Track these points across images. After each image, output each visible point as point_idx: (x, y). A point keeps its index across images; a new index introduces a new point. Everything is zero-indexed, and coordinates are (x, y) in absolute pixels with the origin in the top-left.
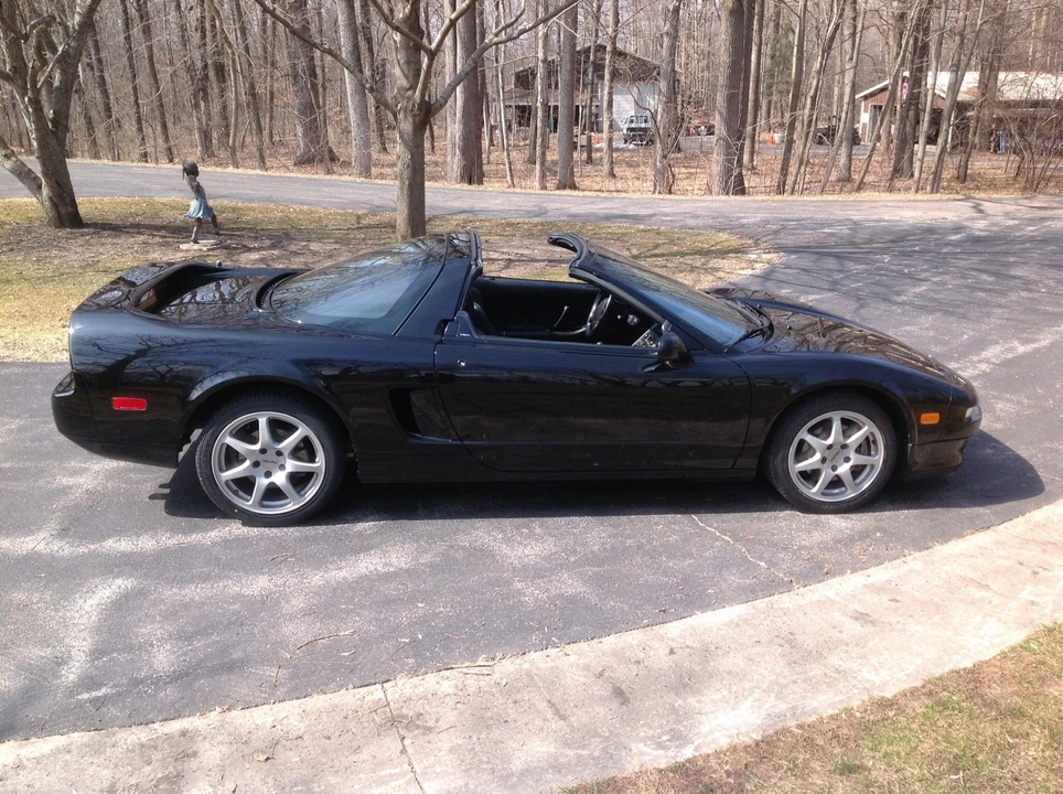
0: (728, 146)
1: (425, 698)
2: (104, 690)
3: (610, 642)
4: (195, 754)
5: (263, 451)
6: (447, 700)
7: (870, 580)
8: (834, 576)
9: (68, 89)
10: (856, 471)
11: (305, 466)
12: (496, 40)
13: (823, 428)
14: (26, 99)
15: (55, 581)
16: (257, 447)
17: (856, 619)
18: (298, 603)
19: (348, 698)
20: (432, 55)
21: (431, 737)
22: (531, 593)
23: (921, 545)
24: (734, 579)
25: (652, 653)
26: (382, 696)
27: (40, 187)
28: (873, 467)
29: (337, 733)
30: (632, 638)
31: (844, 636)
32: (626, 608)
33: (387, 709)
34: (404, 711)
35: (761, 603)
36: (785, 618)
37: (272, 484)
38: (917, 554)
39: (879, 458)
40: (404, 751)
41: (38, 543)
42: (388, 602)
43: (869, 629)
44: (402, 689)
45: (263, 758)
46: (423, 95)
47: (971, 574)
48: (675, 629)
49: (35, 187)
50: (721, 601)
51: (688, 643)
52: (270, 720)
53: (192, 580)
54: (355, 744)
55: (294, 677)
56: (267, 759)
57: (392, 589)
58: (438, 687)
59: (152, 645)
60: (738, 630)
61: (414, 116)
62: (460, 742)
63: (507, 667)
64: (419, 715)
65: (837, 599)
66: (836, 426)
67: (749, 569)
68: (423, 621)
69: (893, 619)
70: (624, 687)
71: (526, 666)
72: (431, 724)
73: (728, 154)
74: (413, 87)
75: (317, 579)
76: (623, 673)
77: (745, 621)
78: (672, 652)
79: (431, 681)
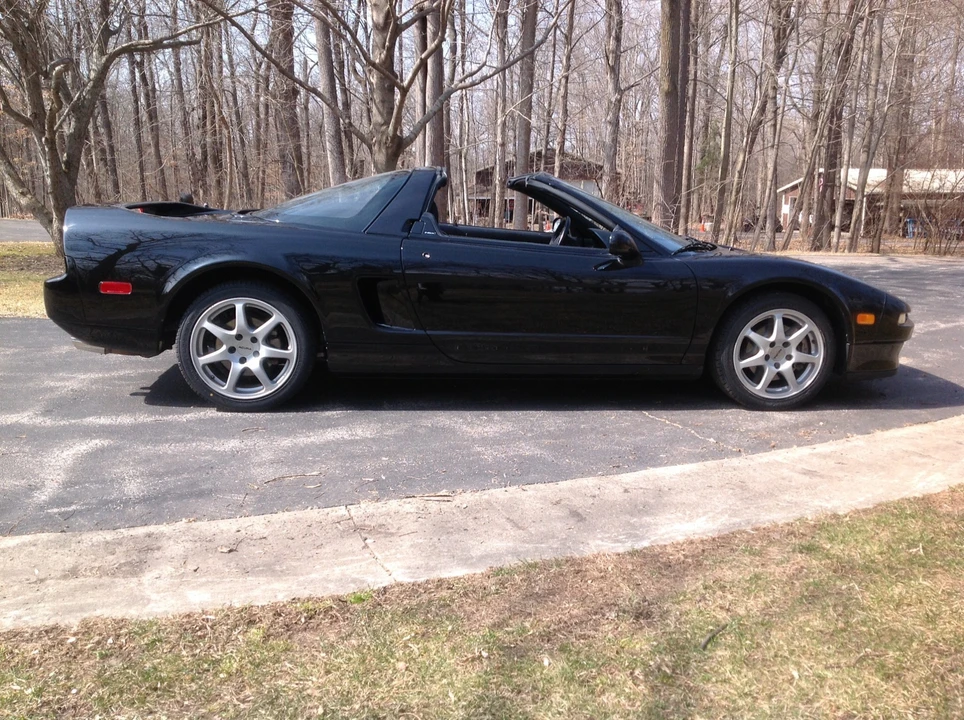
0: (665, 210)
1: (388, 514)
2: (73, 507)
3: (564, 484)
4: (159, 549)
5: (239, 337)
6: (409, 516)
7: (815, 451)
8: (781, 448)
9: (80, 135)
10: (799, 369)
11: (278, 352)
12: (460, 85)
13: (765, 327)
14: (43, 139)
15: (35, 440)
16: (234, 332)
17: (805, 474)
18: (267, 456)
19: (313, 514)
20: (405, 91)
21: (392, 539)
22: (489, 455)
23: (864, 430)
24: (684, 449)
25: (607, 491)
26: (347, 513)
27: (51, 221)
28: (813, 365)
29: (301, 536)
30: (589, 483)
31: (793, 484)
32: (581, 464)
33: (350, 521)
34: (367, 523)
35: (711, 464)
36: (735, 472)
37: (246, 370)
38: (859, 436)
39: (819, 357)
40: (366, 546)
41: (24, 418)
42: (352, 457)
43: (817, 480)
44: (365, 510)
45: (225, 550)
46: (395, 129)
47: (911, 449)
48: (628, 478)
49: (46, 221)
50: (672, 461)
51: (641, 486)
52: (235, 528)
53: (167, 441)
54: (318, 543)
55: (259, 500)
56: (230, 551)
57: (357, 450)
58: (400, 508)
59: (124, 479)
60: (690, 479)
61: (387, 148)
62: (421, 541)
63: (466, 498)
64: (381, 526)
65: (785, 461)
66: (778, 324)
67: (698, 443)
68: (386, 468)
69: (840, 474)
70: (580, 511)
71: (486, 497)
72: (393, 531)
73: (666, 217)
74: (387, 123)
75: (286, 442)
76: (577, 502)
77: (697, 474)
78: (626, 491)
79: (393, 504)
